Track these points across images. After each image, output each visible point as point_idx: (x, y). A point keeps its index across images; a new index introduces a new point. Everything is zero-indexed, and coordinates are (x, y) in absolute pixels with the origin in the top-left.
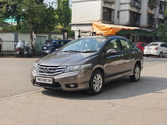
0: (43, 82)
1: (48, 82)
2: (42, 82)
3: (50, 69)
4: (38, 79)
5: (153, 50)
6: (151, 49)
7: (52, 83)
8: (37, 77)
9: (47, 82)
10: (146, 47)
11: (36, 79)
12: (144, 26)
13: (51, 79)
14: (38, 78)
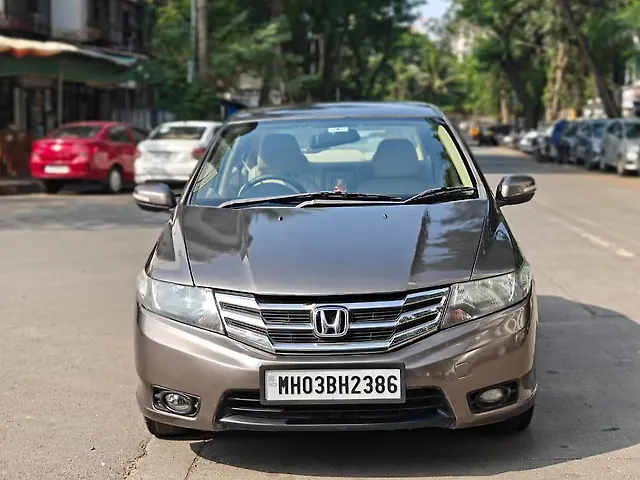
0: (325, 396)
1: (364, 396)
2: (314, 397)
3: (355, 316)
4: (283, 383)
5: (185, 160)
6: (168, 154)
7: (397, 395)
8: (269, 374)
9: (355, 397)
10: (143, 146)
11: (268, 382)
12: (75, 34)
13: (386, 373)
14: (284, 374)
